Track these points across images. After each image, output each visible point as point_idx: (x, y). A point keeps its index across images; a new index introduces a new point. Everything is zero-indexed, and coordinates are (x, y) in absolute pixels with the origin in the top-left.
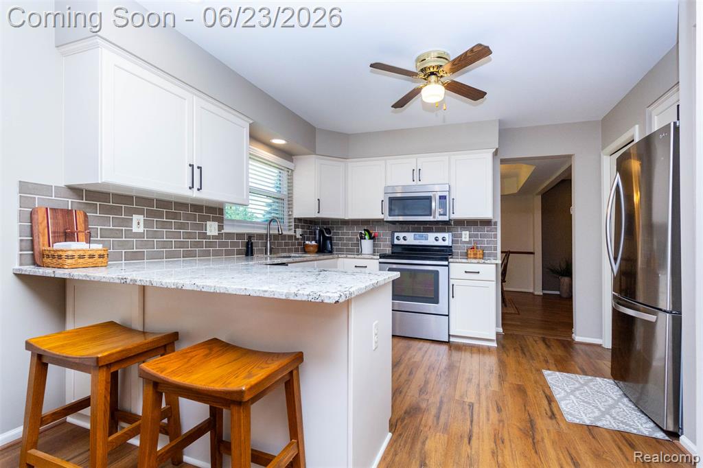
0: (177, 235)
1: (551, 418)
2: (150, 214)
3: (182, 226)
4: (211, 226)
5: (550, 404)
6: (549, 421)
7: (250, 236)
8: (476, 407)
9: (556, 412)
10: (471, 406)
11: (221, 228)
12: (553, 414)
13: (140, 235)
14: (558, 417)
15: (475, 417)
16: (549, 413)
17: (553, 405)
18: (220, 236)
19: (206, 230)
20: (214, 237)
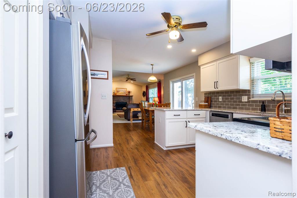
0: (231, 102)
1: (130, 167)
2: (223, 96)
3: (233, 99)
4: (244, 98)
5: (131, 173)
6: (131, 166)
7: (263, 102)
8: (155, 163)
9: (128, 170)
10: (156, 163)
11: (249, 98)
12: (129, 169)
13: (221, 102)
14: (128, 168)
15: (152, 159)
16: (131, 169)
17: (129, 174)
18: (249, 102)
19: (241, 99)
20: (245, 102)
